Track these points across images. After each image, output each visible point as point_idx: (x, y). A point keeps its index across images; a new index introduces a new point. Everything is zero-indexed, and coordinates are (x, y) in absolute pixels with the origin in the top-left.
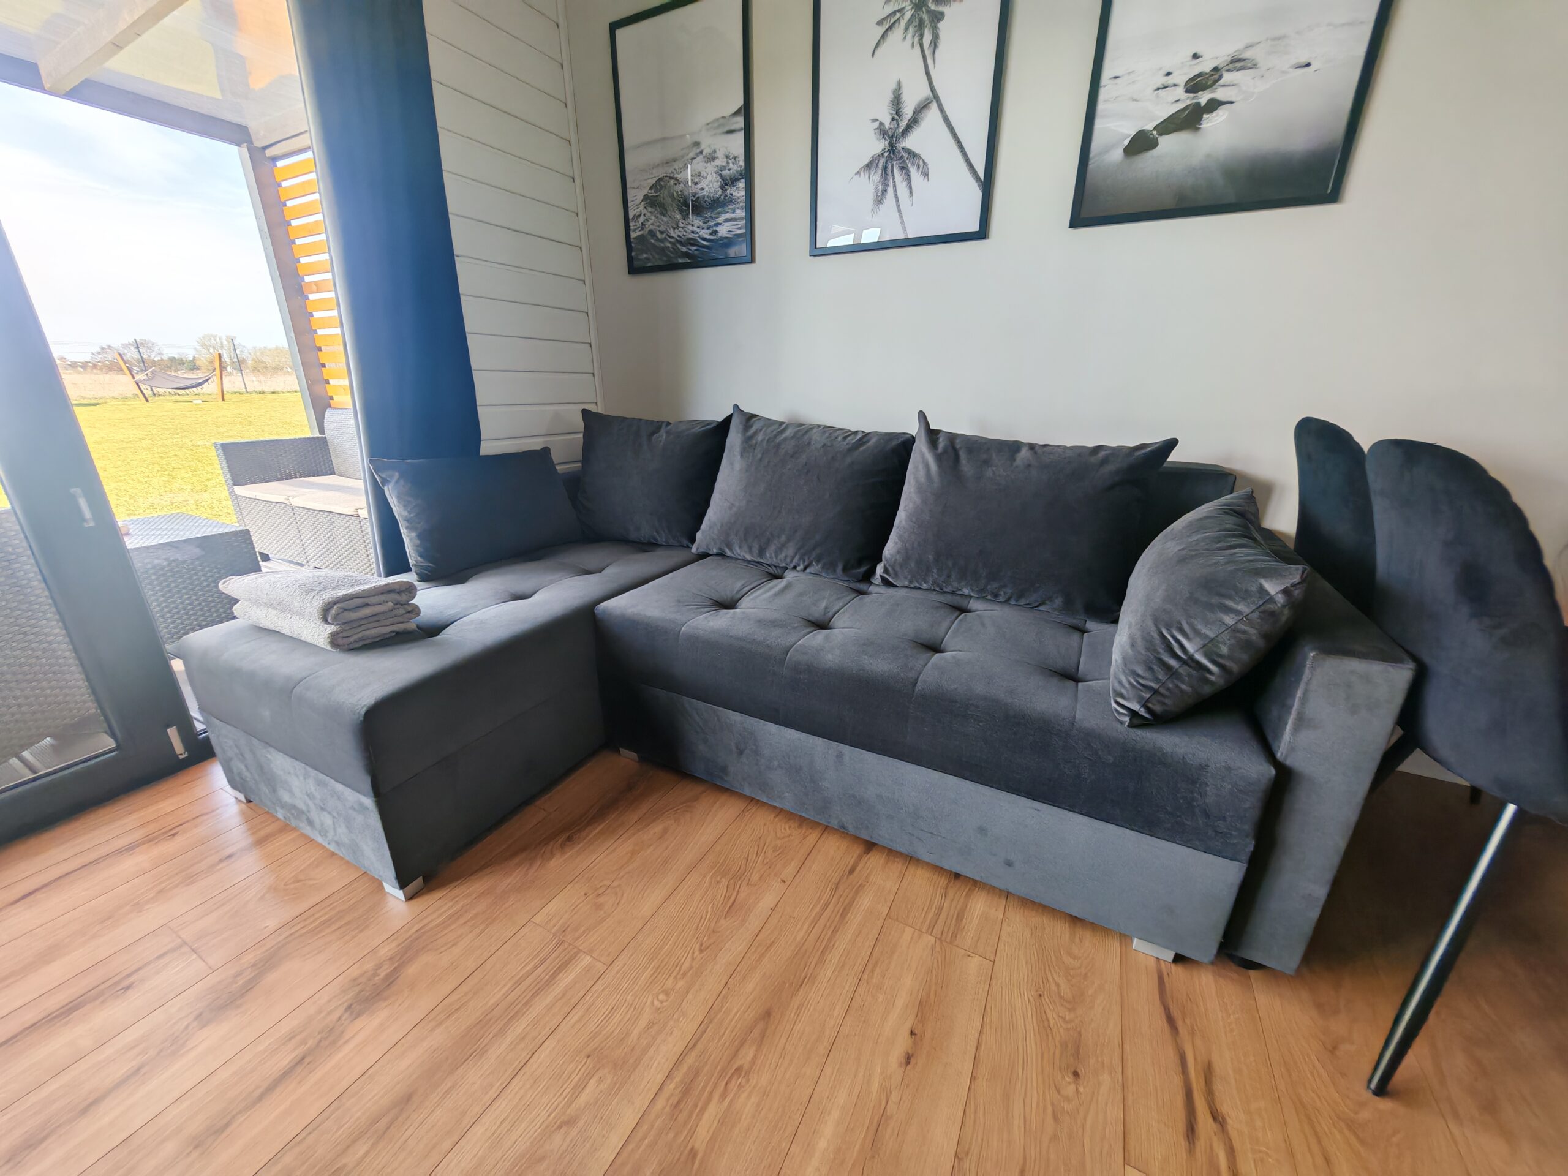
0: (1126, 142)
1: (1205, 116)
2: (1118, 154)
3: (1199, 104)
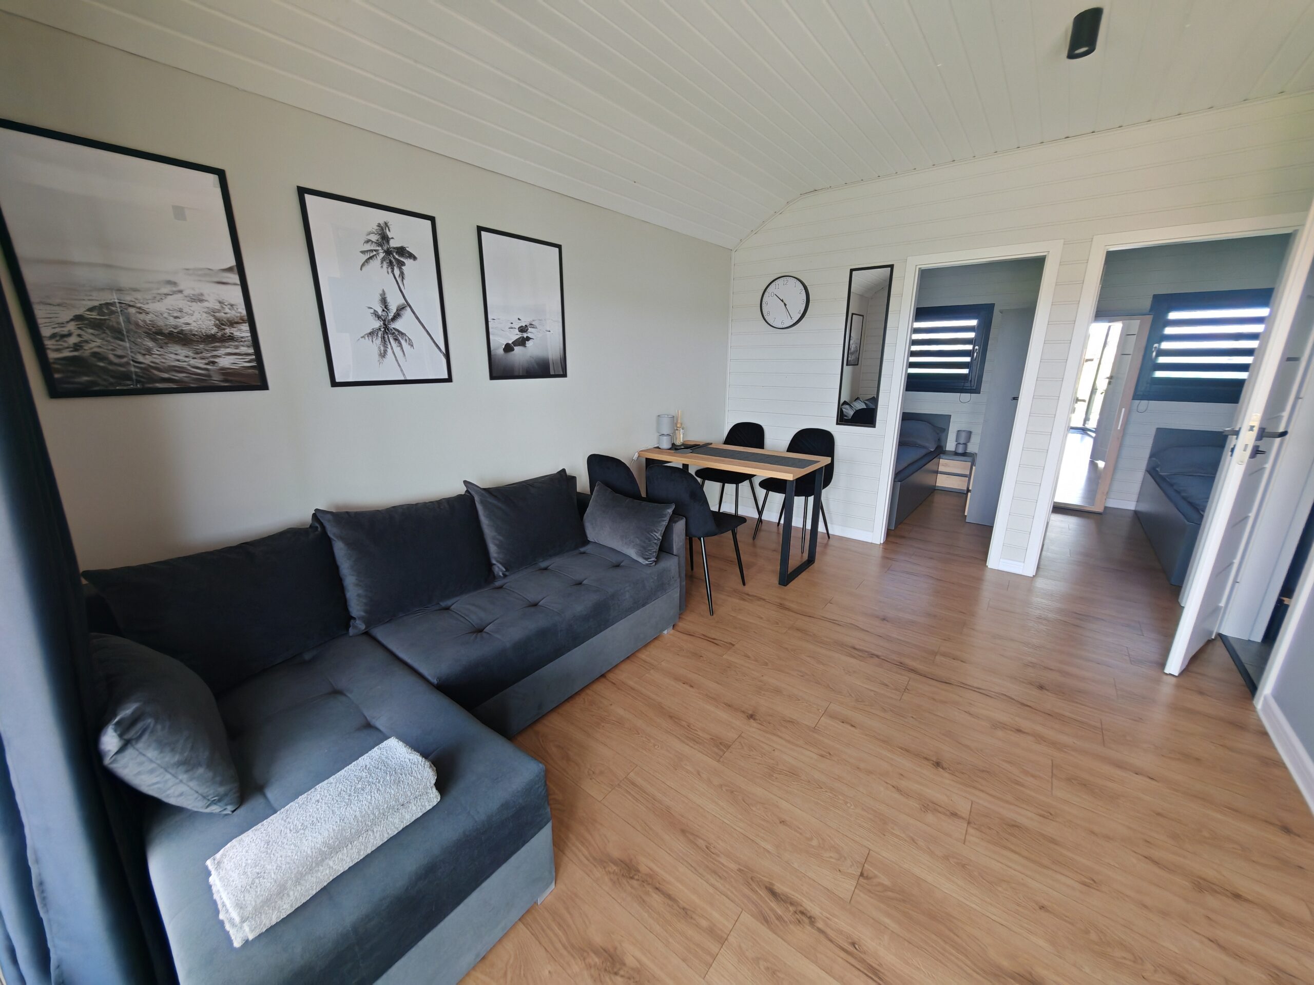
0: (504, 346)
1: (527, 342)
2: (501, 351)
3: (523, 337)
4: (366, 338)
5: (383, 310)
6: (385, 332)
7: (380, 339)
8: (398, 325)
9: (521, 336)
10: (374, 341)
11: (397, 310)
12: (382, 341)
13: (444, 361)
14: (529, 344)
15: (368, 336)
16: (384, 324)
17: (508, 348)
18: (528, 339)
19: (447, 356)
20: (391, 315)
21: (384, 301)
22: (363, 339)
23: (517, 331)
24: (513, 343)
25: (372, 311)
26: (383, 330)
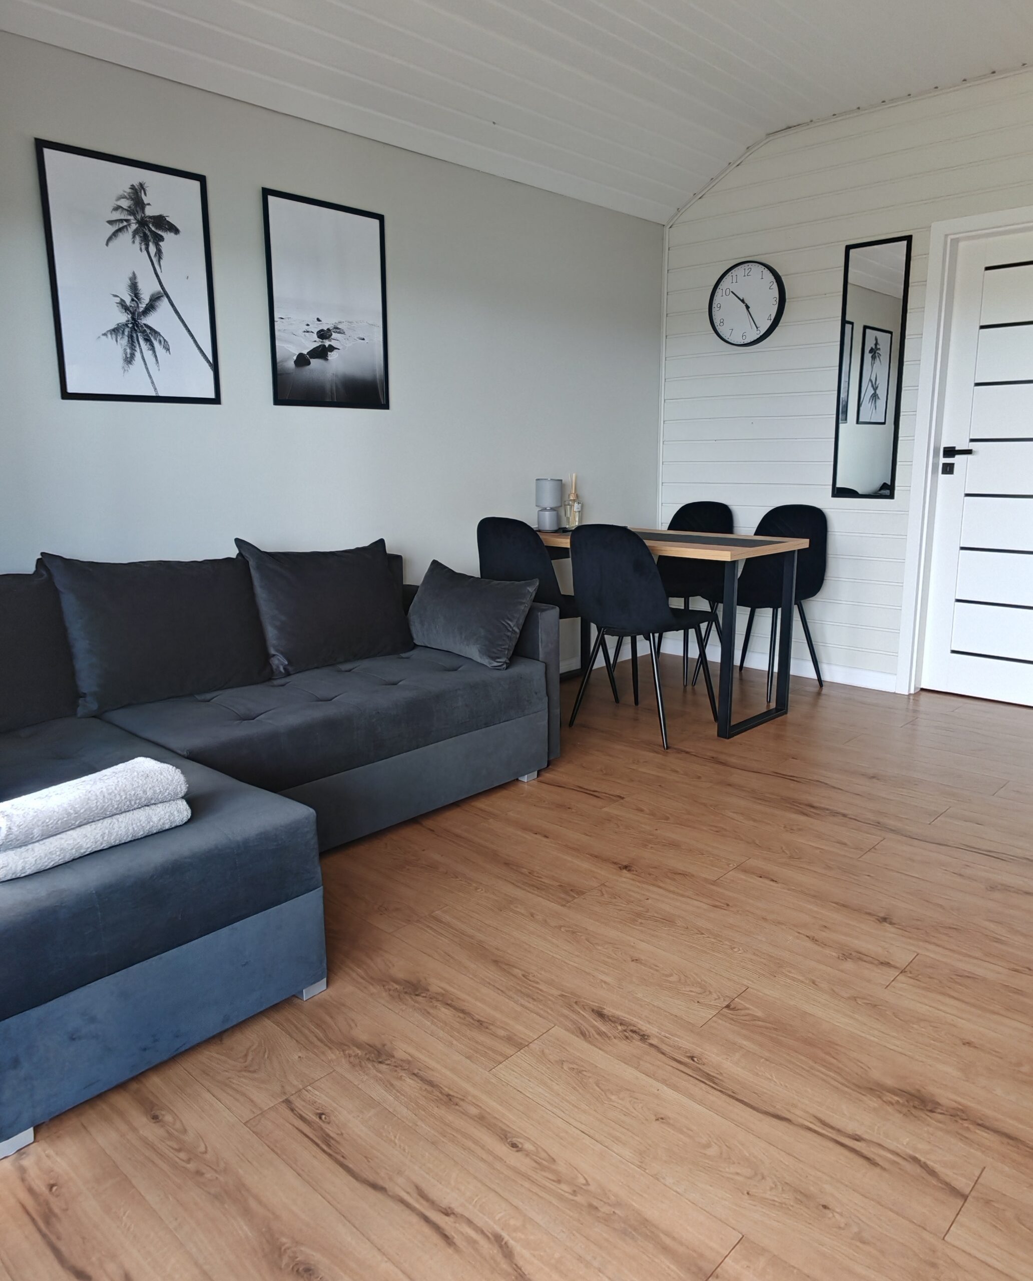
0: (295, 358)
1: (329, 353)
2: (291, 364)
3: (325, 346)
4: (109, 336)
5: (133, 300)
6: (133, 329)
7: (126, 338)
8: (150, 320)
9: (320, 344)
10: (118, 340)
11: (150, 300)
12: (129, 341)
13: (210, 374)
14: (332, 356)
15: (111, 334)
16: (133, 318)
17: (302, 361)
18: (332, 348)
19: (215, 366)
20: (142, 306)
21: (134, 288)
22: (104, 337)
23: (315, 337)
24: (308, 353)
25: (118, 300)
26: (130, 326)
